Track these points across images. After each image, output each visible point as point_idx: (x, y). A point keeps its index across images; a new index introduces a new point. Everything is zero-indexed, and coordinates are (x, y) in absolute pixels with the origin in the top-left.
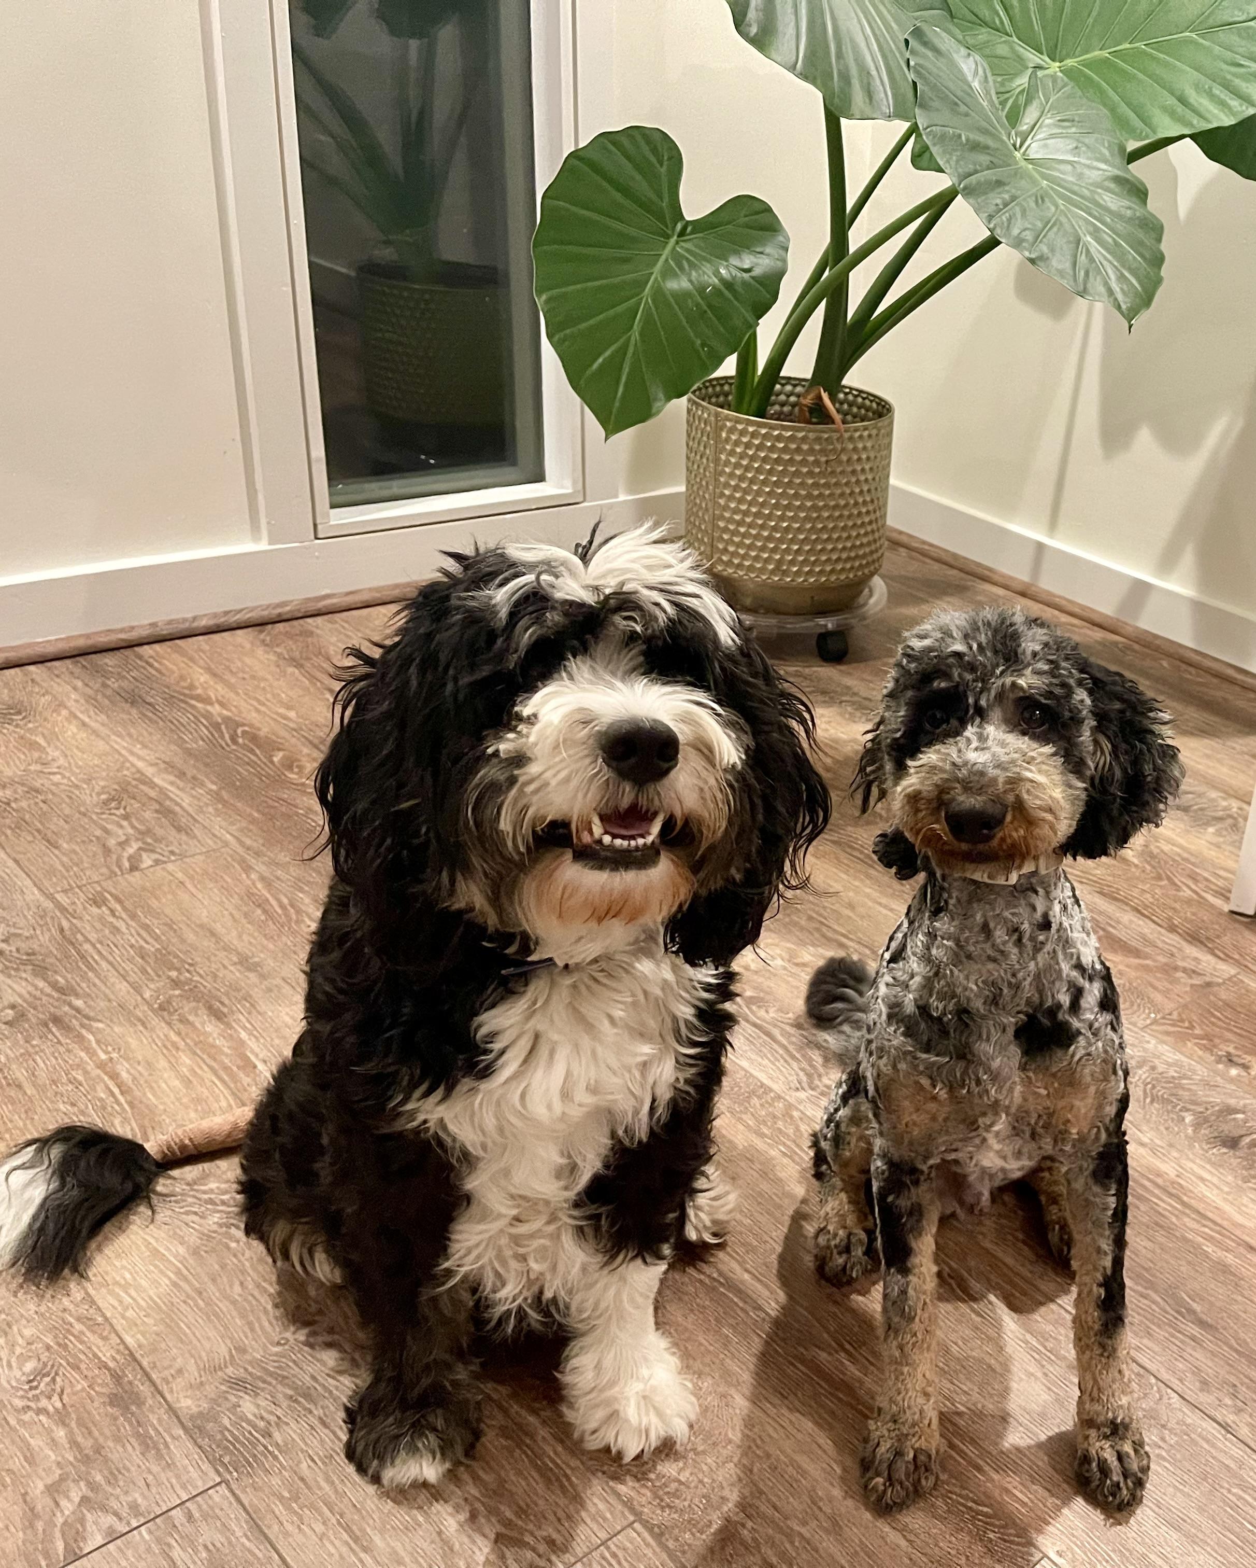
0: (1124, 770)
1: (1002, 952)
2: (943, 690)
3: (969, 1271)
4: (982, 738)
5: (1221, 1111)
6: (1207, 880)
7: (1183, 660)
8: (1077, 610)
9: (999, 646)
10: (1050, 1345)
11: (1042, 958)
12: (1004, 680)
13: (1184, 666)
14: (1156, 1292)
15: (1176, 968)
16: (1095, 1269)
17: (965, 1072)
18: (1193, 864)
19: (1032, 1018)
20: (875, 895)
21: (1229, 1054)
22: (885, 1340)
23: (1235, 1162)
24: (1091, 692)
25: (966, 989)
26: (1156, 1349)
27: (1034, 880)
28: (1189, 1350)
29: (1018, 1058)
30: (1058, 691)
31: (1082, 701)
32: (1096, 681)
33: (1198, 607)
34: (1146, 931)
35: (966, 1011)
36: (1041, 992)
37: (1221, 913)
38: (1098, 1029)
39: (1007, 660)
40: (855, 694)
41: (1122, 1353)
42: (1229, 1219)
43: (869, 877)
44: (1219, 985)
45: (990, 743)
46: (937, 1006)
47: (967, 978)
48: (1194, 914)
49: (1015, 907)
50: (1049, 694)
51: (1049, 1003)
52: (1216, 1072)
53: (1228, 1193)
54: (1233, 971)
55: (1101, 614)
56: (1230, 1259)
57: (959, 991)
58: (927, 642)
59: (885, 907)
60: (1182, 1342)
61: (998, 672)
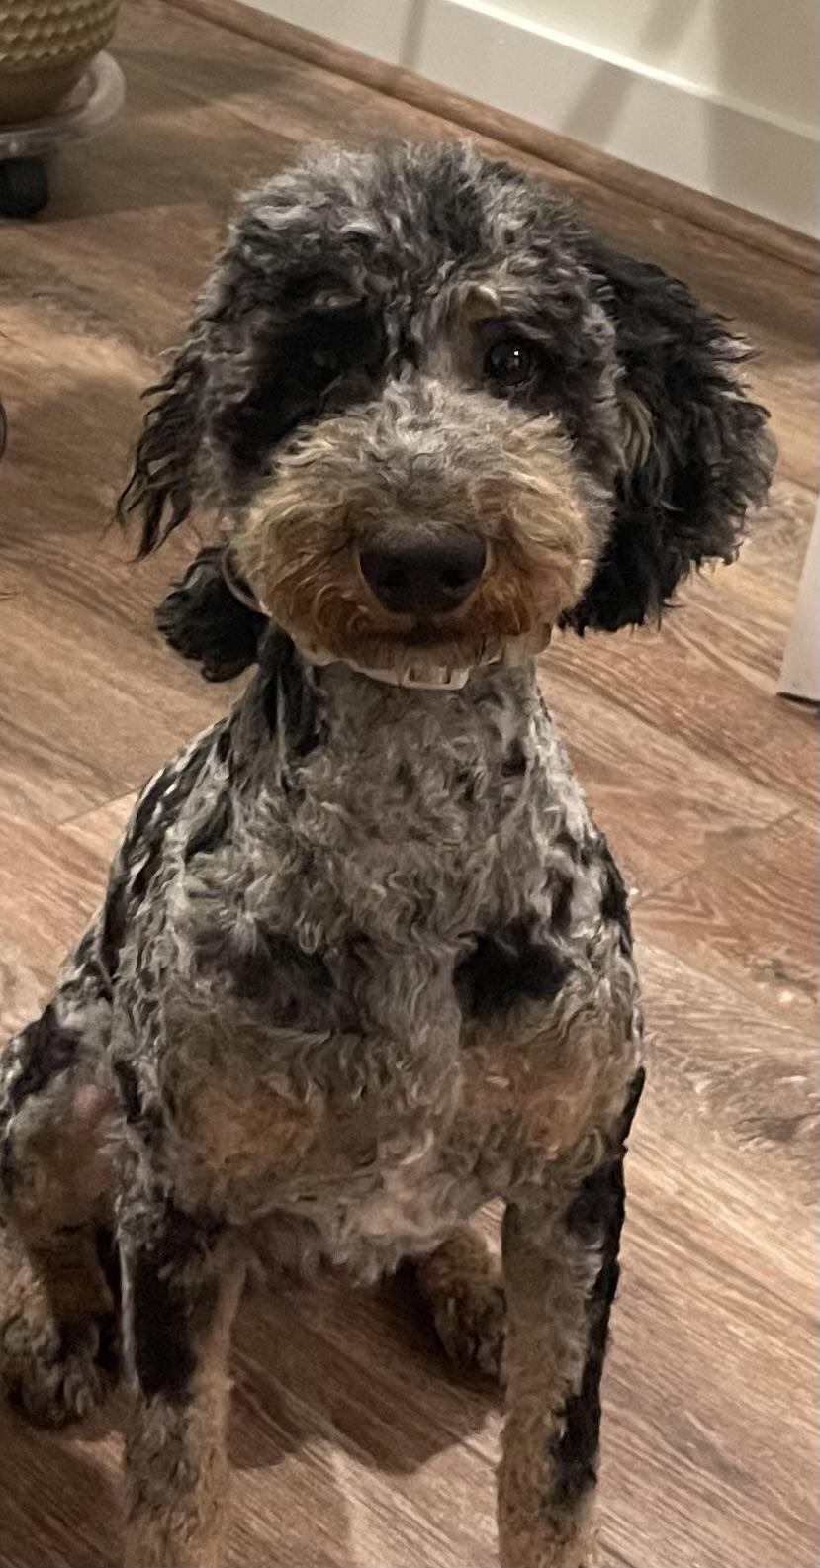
0: (673, 458)
1: (437, 822)
2: (336, 312)
3: (285, 1380)
4: (421, 404)
5: (762, 1070)
6: (738, 636)
7: (691, 218)
8: (490, 121)
9: (439, 218)
10: (438, 1515)
11: (508, 827)
12: (452, 285)
13: (695, 231)
14: (638, 1409)
15: (679, 803)
16: (551, 1384)
17: (358, 1056)
18: (713, 605)
19: (483, 941)
20: (104, 665)
21: (778, 964)
22: (132, 1517)
23: (789, 1166)
24: (611, 309)
25: (363, 893)
26: (641, 1519)
27: (496, 679)
28: (702, 1520)
29: (458, 1023)
30: (559, 310)
31: (599, 329)
32: (620, 286)
33: (722, 119)
34: (622, 732)
35: (364, 939)
36: (501, 892)
37: (762, 698)
38: (602, 957)
39: (457, 247)
40: (62, 279)
41: (587, 1533)
42: (777, 1273)
43: (92, 632)
44: (758, 831)
45: (436, 415)
46: (310, 934)
47: (368, 872)
48: (710, 700)
49: (462, 731)
50: (541, 318)
51: (516, 911)
52: (753, 997)
53: (776, 1225)
54: (785, 808)
55: (536, 129)
56: (778, 1348)
57: (350, 898)
58: (295, 213)
59: (123, 688)
60: (689, 1505)
61: (443, 271)
